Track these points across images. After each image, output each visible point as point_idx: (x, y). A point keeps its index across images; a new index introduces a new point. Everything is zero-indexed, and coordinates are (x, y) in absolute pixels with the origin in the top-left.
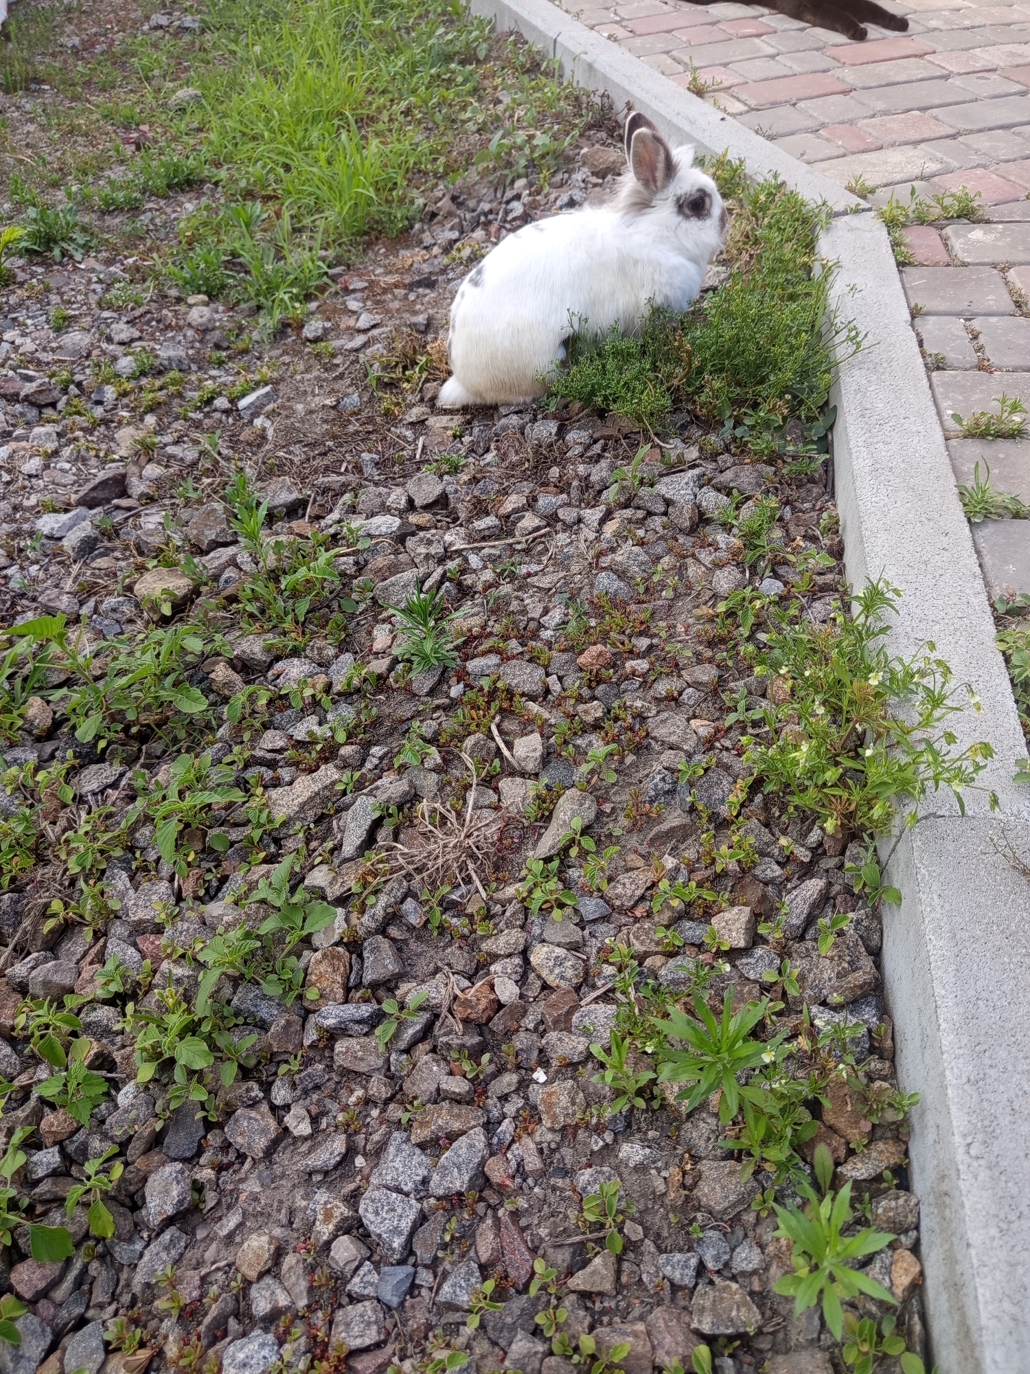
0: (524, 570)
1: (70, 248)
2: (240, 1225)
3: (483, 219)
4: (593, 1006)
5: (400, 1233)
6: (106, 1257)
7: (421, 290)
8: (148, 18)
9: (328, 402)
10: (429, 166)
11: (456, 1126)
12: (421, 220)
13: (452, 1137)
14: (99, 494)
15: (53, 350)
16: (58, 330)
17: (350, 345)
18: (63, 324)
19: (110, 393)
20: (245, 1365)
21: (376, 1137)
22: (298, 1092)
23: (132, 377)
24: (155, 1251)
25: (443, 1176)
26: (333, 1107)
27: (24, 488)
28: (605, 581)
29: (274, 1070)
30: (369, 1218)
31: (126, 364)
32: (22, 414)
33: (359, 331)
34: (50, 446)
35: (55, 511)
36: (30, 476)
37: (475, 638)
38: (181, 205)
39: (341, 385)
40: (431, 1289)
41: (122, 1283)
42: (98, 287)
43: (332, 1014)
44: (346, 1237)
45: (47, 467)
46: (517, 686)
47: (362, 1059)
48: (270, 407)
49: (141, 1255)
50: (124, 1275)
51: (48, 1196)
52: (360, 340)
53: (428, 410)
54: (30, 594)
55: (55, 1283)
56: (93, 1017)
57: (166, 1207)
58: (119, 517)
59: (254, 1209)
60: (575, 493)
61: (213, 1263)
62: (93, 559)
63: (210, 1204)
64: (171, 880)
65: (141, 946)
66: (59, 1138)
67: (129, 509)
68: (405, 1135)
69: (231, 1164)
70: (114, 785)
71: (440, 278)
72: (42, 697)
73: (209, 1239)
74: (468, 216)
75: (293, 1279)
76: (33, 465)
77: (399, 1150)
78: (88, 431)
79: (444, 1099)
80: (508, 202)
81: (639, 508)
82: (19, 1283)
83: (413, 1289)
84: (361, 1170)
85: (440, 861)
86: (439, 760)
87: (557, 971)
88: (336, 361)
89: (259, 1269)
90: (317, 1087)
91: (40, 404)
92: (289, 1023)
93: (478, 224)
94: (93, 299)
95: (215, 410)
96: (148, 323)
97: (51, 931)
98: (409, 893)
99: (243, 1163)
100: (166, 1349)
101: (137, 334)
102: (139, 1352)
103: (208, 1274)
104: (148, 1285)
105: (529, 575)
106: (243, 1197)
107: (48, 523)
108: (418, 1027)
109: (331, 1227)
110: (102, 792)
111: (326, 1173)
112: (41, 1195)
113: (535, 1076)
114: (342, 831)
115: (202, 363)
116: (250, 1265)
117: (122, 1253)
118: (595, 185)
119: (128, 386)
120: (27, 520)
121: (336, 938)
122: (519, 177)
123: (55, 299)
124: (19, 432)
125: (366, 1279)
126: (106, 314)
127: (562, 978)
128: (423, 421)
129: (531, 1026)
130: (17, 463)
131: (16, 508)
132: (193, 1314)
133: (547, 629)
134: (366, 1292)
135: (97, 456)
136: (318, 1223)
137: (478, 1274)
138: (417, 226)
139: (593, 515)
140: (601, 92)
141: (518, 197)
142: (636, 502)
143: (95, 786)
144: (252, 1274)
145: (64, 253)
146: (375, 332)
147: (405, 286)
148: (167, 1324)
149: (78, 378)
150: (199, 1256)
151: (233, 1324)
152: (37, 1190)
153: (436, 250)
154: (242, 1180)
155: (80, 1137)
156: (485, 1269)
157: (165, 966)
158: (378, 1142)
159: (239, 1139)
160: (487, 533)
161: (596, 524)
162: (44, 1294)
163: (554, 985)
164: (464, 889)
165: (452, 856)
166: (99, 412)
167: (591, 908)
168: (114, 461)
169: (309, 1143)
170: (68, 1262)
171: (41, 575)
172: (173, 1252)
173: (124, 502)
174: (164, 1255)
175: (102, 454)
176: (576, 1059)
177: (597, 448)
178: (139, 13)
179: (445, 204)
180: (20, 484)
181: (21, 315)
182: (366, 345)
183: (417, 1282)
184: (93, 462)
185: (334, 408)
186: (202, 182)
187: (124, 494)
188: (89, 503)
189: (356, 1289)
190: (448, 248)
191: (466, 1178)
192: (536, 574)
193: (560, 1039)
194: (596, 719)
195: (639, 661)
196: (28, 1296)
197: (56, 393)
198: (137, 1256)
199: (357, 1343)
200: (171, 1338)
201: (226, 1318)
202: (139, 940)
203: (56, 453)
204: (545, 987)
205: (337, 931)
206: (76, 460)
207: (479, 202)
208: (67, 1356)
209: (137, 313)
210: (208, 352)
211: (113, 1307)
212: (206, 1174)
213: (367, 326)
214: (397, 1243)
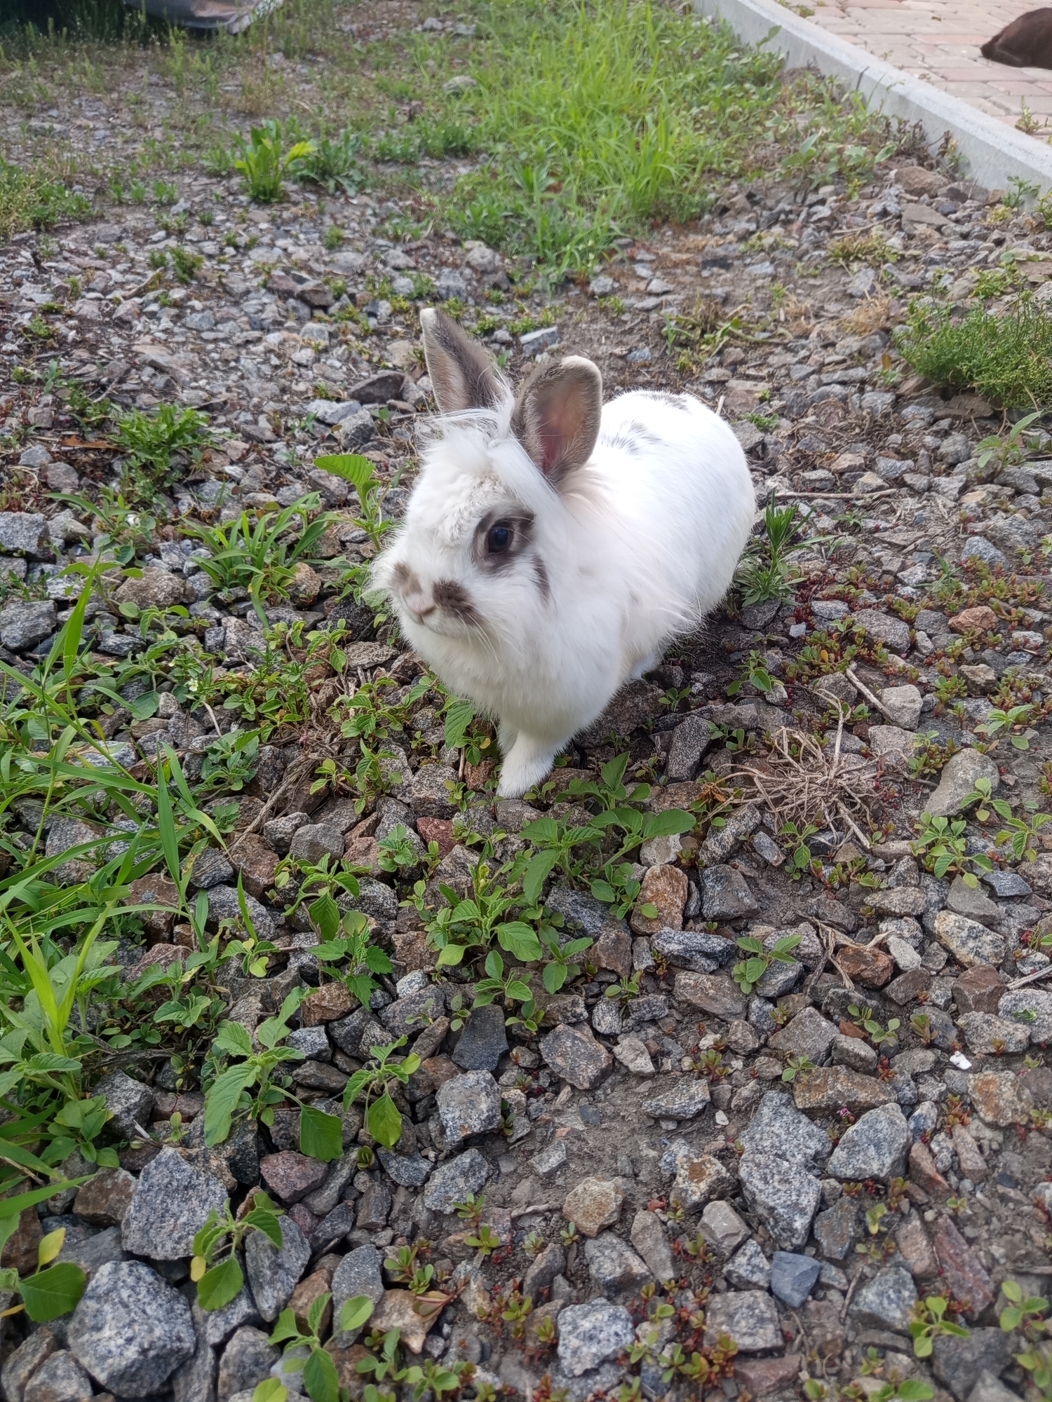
0: (871, 524)
1: (345, 183)
2: (563, 1165)
3: (783, 217)
4: (1029, 991)
5: (802, 1212)
6: (377, 1170)
7: (715, 269)
8: (422, 22)
9: (618, 351)
10: (723, 166)
11: (863, 1096)
12: (711, 212)
13: (858, 1110)
14: (375, 391)
15: (325, 263)
16: (331, 247)
17: (640, 305)
18: (335, 244)
19: (384, 308)
20: (591, 1338)
21: (745, 1092)
22: (630, 1022)
23: (409, 297)
24: (449, 1175)
25: (851, 1154)
26: (676, 1049)
27: (293, 374)
28: (977, 545)
29: (596, 990)
30: (755, 1184)
31: (404, 284)
32: (295, 309)
33: (650, 294)
34: (324, 343)
35: (327, 398)
36: (299, 365)
37: (814, 583)
38: (455, 168)
39: (633, 339)
40: (844, 1293)
41: (397, 1207)
42: (373, 220)
43: (674, 941)
44: (723, 1203)
45: (317, 360)
46: (877, 634)
47: (713, 999)
48: (555, 346)
49: (427, 1179)
50: (401, 1197)
51: (312, 1081)
52: (651, 302)
53: (728, 373)
54: (296, 470)
55: (317, 1187)
56: (367, 891)
57: (471, 1122)
58: (396, 416)
59: (580, 1149)
60: (923, 462)
61: (529, 1204)
62: (365, 450)
63: (521, 1132)
64: (456, 766)
65: (421, 828)
66: (328, 1016)
67: (404, 412)
68: (786, 1096)
69: (542, 1091)
70: (386, 665)
71: (736, 263)
72: (311, 565)
73: (518, 1177)
74: (766, 213)
75: (649, 1243)
76: (305, 355)
77: (777, 1114)
78: (362, 338)
79: (840, 1062)
80: (811, 206)
81: (1004, 485)
82: (271, 1177)
83: (818, 1288)
84: (724, 1129)
85: (804, 797)
86: (785, 695)
87: (971, 944)
88: (624, 318)
89: (601, 1221)
90: (654, 1021)
91: (314, 305)
92: (618, 940)
93: (776, 221)
94: (369, 229)
95: (495, 341)
96: (424, 256)
97: (316, 795)
98: (761, 826)
99: (557, 1093)
100: (466, 1298)
101: (412, 264)
102: (432, 1293)
103: (520, 1217)
104: (437, 1215)
105: (877, 529)
106: (562, 1132)
107: (320, 407)
108: (791, 974)
109: (703, 1186)
110: (373, 668)
111: (680, 1122)
112: (305, 1077)
113: (954, 1059)
114: (667, 749)
115: (481, 300)
116: (586, 1214)
117: (399, 1169)
118: (909, 201)
119: (406, 304)
120: (295, 403)
121: (672, 857)
122: (826, 184)
123: (328, 220)
124: (290, 323)
125: (754, 1261)
126: (380, 242)
127: (977, 954)
128: (723, 382)
129: (941, 1002)
130: (289, 351)
131: (284, 390)
132: (502, 1262)
133: (905, 585)
134: (755, 1278)
135: (369, 361)
136: (679, 1179)
137: (911, 1286)
138: (707, 217)
139: (950, 484)
140: (913, 123)
141: (822, 202)
142: (1002, 478)
143: (365, 660)
144: (591, 1226)
145: (339, 187)
146: (670, 297)
147: (697, 265)
148: (463, 1268)
149: (351, 290)
150: (505, 1191)
151: (561, 1283)
152: (299, 1071)
153: (730, 237)
154: (558, 1112)
155: (355, 1019)
156: (922, 1283)
157: (458, 850)
158: (746, 1099)
159: (559, 1061)
160: (818, 485)
161: (955, 492)
162: (300, 1197)
163: (965, 960)
164: (835, 834)
165: (820, 794)
166: (372, 322)
167: (1005, 882)
168: (387, 368)
169: (648, 1084)
170: (332, 1167)
171: (309, 454)
172: (472, 1181)
173: (400, 404)
174: (461, 1182)
175: (375, 359)
176: (1012, 1048)
177: (944, 424)
178: (415, 16)
179: (740, 200)
180: (290, 369)
181: (294, 229)
182: (658, 307)
183: (824, 1280)
184: (365, 365)
185: (622, 357)
186: (479, 152)
187: (399, 397)
188: (363, 398)
189: (742, 1272)
190: (744, 237)
191: (888, 1160)
192: (886, 529)
193: (987, 1022)
194: (988, 682)
195: (1031, 633)
196: (284, 1194)
197: (330, 297)
198: (422, 1177)
199: (747, 1342)
200: (473, 1286)
201: (553, 1275)
202: (419, 821)
203: (326, 350)
204: (952, 960)
205: (674, 850)
206: (347, 361)
207: (778, 202)
208: (336, 1279)
209: (414, 245)
210: (487, 290)
211: (389, 1233)
212: (515, 1095)
213: (659, 290)
214: (800, 1223)
